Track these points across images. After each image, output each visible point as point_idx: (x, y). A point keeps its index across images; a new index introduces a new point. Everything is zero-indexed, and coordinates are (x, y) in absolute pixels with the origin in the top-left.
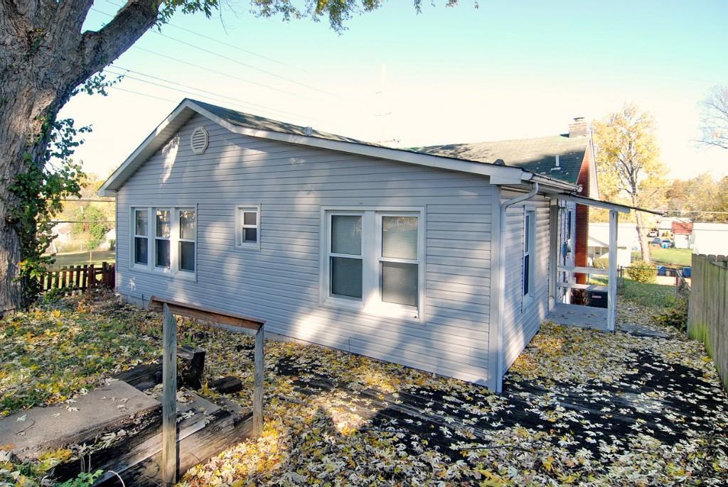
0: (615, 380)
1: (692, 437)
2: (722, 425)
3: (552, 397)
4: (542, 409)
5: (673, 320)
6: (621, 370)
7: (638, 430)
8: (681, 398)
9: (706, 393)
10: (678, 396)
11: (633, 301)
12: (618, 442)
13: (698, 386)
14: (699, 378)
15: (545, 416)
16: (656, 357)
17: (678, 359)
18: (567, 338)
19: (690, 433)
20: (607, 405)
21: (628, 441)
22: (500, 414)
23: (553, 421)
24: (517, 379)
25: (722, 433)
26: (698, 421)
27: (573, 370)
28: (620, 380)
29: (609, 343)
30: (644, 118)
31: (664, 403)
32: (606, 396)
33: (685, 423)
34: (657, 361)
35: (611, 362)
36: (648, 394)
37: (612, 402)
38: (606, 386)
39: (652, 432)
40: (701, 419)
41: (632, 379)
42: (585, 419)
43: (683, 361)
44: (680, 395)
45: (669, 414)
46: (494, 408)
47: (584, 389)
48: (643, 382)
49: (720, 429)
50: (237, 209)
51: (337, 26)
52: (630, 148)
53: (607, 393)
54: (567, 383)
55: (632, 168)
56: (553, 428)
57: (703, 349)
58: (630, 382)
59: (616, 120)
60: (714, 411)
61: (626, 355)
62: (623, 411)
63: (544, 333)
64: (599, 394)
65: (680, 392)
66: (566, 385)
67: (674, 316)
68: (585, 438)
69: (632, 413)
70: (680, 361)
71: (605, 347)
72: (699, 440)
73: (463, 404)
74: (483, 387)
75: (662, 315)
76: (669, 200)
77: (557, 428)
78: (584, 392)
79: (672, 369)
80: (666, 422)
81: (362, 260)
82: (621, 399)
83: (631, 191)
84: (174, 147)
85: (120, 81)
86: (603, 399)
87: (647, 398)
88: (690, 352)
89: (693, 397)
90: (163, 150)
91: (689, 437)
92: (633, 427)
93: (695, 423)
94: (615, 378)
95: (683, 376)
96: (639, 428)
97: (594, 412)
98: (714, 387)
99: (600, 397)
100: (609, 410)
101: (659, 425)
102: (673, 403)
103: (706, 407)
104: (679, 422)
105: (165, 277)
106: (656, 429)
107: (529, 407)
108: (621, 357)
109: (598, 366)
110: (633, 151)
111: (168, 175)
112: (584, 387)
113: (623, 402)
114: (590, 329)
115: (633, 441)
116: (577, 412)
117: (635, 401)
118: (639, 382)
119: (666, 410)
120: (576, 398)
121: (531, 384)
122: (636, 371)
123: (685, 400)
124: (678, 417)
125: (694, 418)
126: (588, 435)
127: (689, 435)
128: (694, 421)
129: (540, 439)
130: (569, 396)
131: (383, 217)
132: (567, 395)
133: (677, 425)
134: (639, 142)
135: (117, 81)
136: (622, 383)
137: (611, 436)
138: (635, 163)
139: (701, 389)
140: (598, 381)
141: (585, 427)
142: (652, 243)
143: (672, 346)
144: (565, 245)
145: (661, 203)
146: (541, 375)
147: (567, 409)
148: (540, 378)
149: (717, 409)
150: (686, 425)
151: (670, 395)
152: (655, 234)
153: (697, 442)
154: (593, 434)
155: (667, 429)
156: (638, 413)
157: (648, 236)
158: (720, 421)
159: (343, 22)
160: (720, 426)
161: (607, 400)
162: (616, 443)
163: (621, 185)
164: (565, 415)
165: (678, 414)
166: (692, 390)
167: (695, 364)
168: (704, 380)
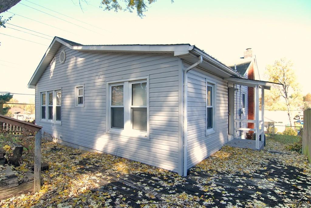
0: (252, 172)
1: (287, 203)
2: (308, 196)
3: (212, 179)
4: (203, 185)
5: (296, 148)
6: (257, 168)
7: (255, 198)
8: (287, 182)
9: (303, 179)
10: (286, 181)
11: (279, 141)
12: (240, 204)
13: (299, 176)
14: (300, 172)
15: (202, 188)
16: (279, 162)
17: (291, 163)
18: (233, 153)
19: (287, 200)
20: (242, 184)
21: (246, 203)
22: (178, 186)
23: (206, 191)
24: (198, 170)
25: (307, 201)
26: (294, 194)
27: (230, 167)
28: (255, 172)
29: (255, 155)
30: (290, 62)
31: (276, 184)
32: (243, 180)
33: (285, 195)
34: (279, 164)
35: (252, 164)
36: (268, 179)
37: (245, 182)
38: (245, 175)
39: (263, 199)
40: (296, 193)
41: (261, 172)
42: (225, 191)
43: (294, 164)
44: (287, 180)
45: (277, 190)
46: (176, 183)
47: (232, 176)
48: (267, 173)
49: (306, 199)
50: (75, 88)
51: (140, 14)
52: (284, 76)
53: (245, 178)
54: (224, 173)
55: (285, 85)
56: (204, 195)
57: (307, 159)
58: (260, 173)
59: (277, 63)
60: (305, 189)
61: (263, 161)
62: (249, 187)
63: (223, 151)
64: (239, 179)
65: (287, 179)
66: (223, 174)
67: (296, 146)
68: (220, 201)
69: (255, 188)
70: (292, 164)
71: (252, 157)
72: (291, 205)
73: (160, 181)
74: (176, 173)
75: (290, 146)
76: (305, 102)
77: (206, 195)
78: (232, 177)
79: (286, 168)
80: (274, 194)
81: (123, 108)
82: (252, 181)
83: (285, 96)
84: (54, 62)
85: (10, 19)
86: (241, 181)
87: (267, 181)
88: (299, 160)
89: (295, 181)
90: (51, 64)
91: (286, 203)
92: (252, 196)
93: (291, 195)
94: (252, 171)
95: (292, 171)
96: (255, 196)
97: (232, 187)
98: (309, 177)
99: (239, 180)
100: (242, 186)
101: (269, 196)
102: (282, 185)
103: (301, 187)
104: (282, 194)
105: (51, 124)
106: (266, 198)
107: (196, 184)
108: (260, 162)
109: (244, 165)
110: (285, 78)
111: (52, 75)
112: (233, 175)
113: (252, 183)
114: (247, 149)
115: (249, 203)
116: (223, 187)
117: (259, 182)
118: (265, 173)
119: (276, 188)
120: (226, 180)
121: (204, 173)
122: (265, 168)
123: (289, 183)
124: (282, 192)
125: (292, 192)
126: (223, 199)
127: (286, 201)
128: (291, 194)
129: (192, 200)
130: (222, 179)
131: (132, 84)
132: (221, 178)
133: (280, 196)
134: (288, 73)
135: (9, 20)
136: (255, 174)
137: (237, 201)
138: (287, 84)
139: (300, 178)
140: (242, 172)
141: (224, 195)
142: (296, 122)
143: (290, 157)
144: (240, 110)
145: (301, 104)
146: (211, 169)
147: (218, 185)
148: (210, 170)
149: (307, 188)
150: (286, 196)
151: (281, 180)
152: (298, 118)
153: (289, 206)
154: (226, 199)
155: (273, 198)
156: (259, 189)
157: (294, 119)
158: (308, 194)
159: (143, 12)
160: (307, 197)
161: (242, 182)
162: (238, 205)
163: (280, 93)
164: (214, 188)
165: (283, 190)
166: (295, 178)
167: (300, 166)
168: (304, 173)
